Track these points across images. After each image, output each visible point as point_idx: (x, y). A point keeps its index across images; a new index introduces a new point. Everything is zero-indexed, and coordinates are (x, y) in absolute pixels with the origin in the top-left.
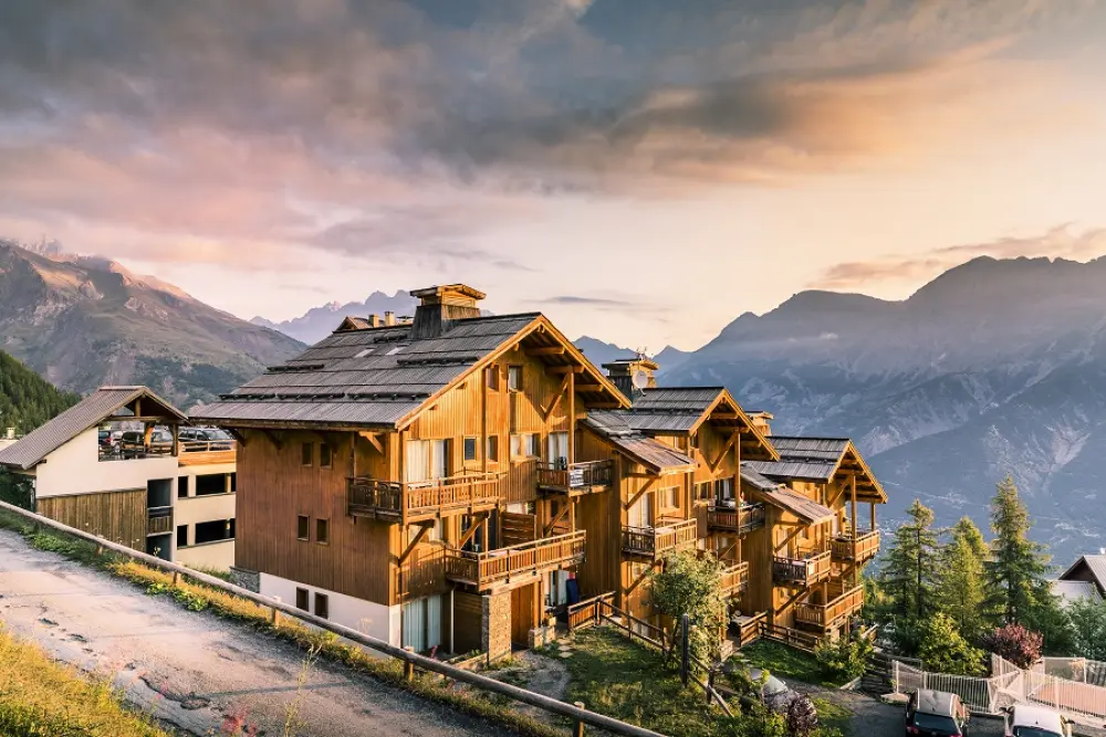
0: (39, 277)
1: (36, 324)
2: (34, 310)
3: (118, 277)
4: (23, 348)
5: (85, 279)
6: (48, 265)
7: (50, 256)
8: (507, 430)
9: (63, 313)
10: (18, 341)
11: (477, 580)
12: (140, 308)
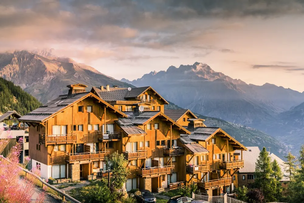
0: (44, 66)
1: (44, 84)
2: (43, 78)
3: (71, 65)
4: (40, 93)
5: (60, 66)
6: (48, 61)
7: (48, 58)
8: (87, 123)
9: (53, 79)
10: (38, 91)
11: (69, 161)
12: (79, 77)
